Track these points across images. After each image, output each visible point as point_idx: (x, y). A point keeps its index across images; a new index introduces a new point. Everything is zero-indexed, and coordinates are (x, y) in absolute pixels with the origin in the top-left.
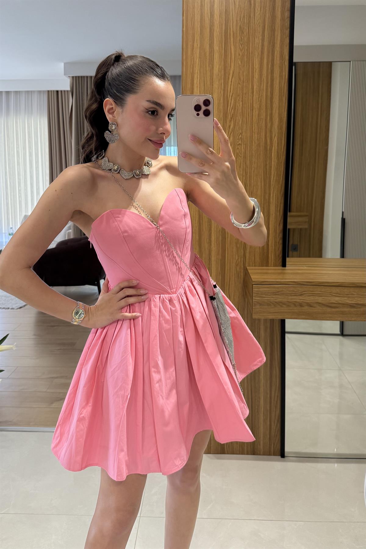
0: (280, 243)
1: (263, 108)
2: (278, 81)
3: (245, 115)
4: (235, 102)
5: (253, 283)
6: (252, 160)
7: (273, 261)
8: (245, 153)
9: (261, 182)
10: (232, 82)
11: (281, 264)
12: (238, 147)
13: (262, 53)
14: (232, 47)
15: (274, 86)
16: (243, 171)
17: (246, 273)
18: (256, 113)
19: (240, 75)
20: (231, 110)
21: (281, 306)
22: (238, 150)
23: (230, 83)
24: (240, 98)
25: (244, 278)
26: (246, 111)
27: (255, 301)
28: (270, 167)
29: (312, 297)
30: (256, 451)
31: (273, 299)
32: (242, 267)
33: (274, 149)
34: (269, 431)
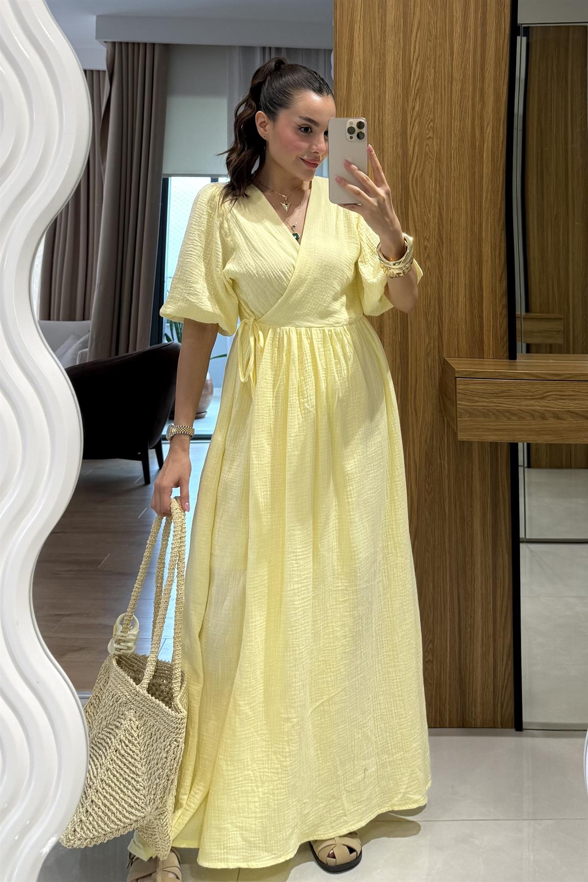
0: (503, 315)
2: (493, 37)
3: (440, 90)
4: (423, 69)
5: (456, 375)
6: (451, 166)
7: (491, 350)
8: (439, 153)
9: (466, 204)
10: (416, 37)
11: (507, 354)
12: (428, 142)
15: (487, 45)
16: (435, 183)
17: (445, 369)
18: (457, 87)
19: (431, 28)
20: (415, 82)
21: (509, 419)
22: (427, 147)
23: (414, 40)
24: (430, 63)
25: (441, 379)
26: (440, 84)
27: (461, 408)
28: (481, 178)
29: (560, 401)
30: (467, 719)
31: (493, 404)
32: (437, 357)
33: (487, 147)
34: (492, 677)
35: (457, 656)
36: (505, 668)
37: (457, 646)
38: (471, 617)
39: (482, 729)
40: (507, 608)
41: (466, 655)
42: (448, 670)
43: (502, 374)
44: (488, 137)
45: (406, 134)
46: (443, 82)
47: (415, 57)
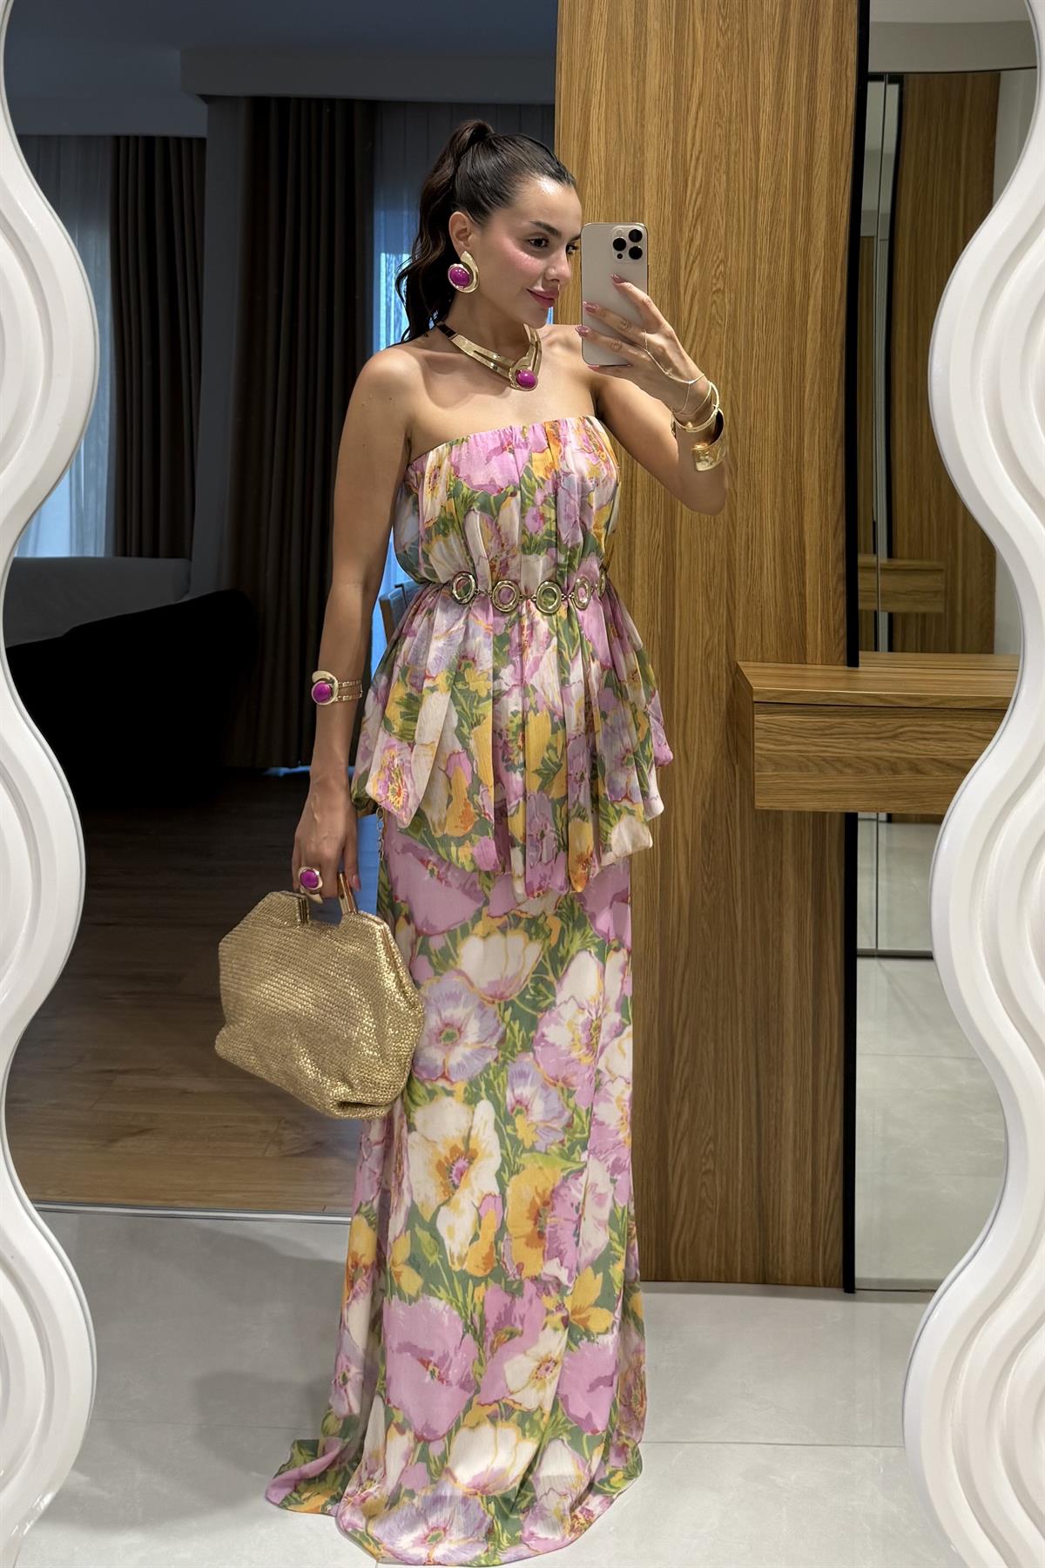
0: (838, 591)
1: (786, 192)
2: (827, 122)
3: (736, 209)
4: (708, 174)
5: (755, 699)
6: (753, 337)
7: (819, 648)
8: (734, 315)
9: (776, 401)
10: (697, 119)
11: (844, 657)
12: (715, 298)
13: (783, 41)
14: (699, 25)
15: (817, 134)
16: (726, 367)
17: (738, 683)
18: (765, 204)
19: (721, 104)
20: (694, 195)
21: (841, 772)
22: (714, 307)
23: (693, 123)
25: (730, 702)
26: (737, 200)
27: (761, 755)
28: (803, 356)
30: (770, 1269)
31: (814, 748)
32: (724, 661)
33: (814, 306)
34: (810, 1201)
35: (755, 1161)
36: (830, 1189)
37: (754, 1147)
38: (777, 1100)
39: (795, 1287)
41: (769, 1163)
42: (740, 1186)
43: (833, 696)
44: (817, 288)
45: (678, 284)
46: (741, 196)
47: (695, 154)
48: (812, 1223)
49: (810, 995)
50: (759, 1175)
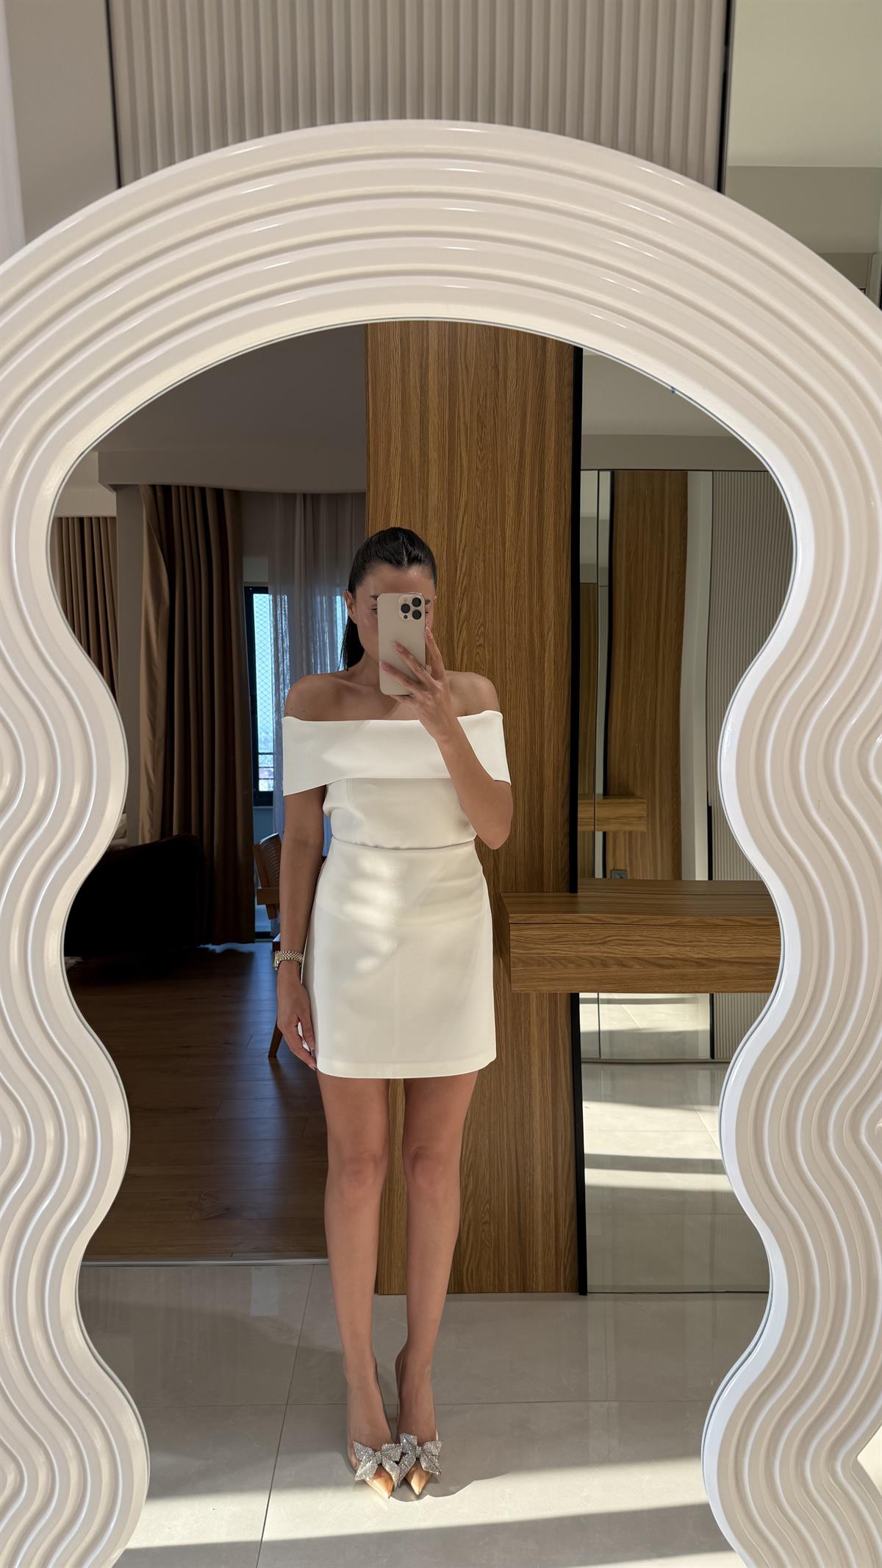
0: (564, 844)
1: (525, 575)
3: (490, 588)
4: (471, 562)
5: (510, 921)
7: (552, 880)
10: (463, 523)
11: (567, 887)
12: (479, 651)
13: (521, 466)
14: (464, 456)
15: (545, 531)
18: (510, 584)
19: (480, 511)
20: (462, 578)
21: (566, 967)
22: (477, 655)
23: (461, 526)
26: (490, 580)
27: (515, 957)
28: (542, 691)
29: (624, 946)
30: (528, 1283)
31: (548, 951)
33: (549, 657)
34: (554, 1239)
35: (516, 1216)
36: (567, 1230)
37: (515, 1205)
38: (530, 1174)
39: (544, 1294)
40: (569, 1165)
41: (526, 1215)
42: (506, 1231)
44: (550, 644)
45: (452, 640)
46: (494, 578)
47: (462, 547)
48: (556, 1252)
49: (550, 1105)
50: (519, 1223)
